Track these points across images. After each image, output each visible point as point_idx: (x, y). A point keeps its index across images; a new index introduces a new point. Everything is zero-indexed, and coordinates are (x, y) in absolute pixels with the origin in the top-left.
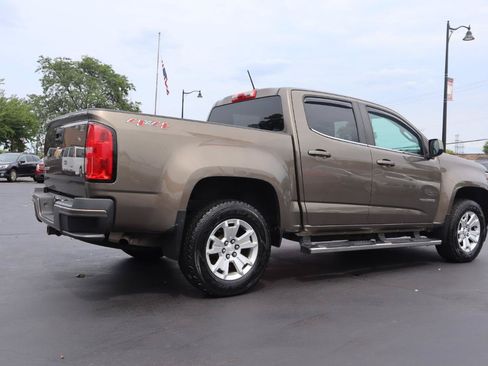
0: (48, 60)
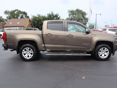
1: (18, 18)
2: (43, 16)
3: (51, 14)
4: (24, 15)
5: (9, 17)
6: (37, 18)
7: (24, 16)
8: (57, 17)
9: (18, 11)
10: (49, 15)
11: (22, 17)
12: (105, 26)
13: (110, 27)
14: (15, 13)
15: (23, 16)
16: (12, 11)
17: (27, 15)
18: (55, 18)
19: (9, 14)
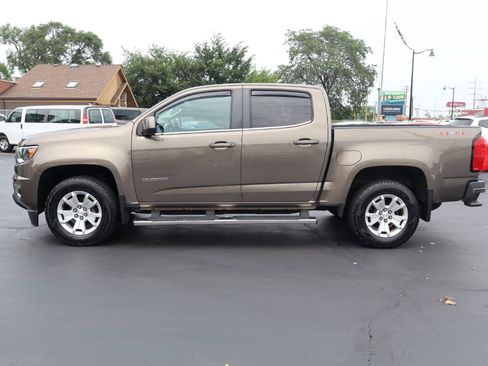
0: (293, 33)
1: (59, 62)
2: (178, 54)
3: (211, 46)
4: (86, 50)
5: (20, 57)
6: (150, 63)
7: (88, 53)
8: (239, 62)
9: (61, 30)
10: (205, 49)
11: (77, 58)
12: (448, 105)
13: (469, 107)
14: (48, 38)
15: (84, 55)
16: (33, 27)
17: (103, 51)
18: (231, 67)
19: (20, 43)
